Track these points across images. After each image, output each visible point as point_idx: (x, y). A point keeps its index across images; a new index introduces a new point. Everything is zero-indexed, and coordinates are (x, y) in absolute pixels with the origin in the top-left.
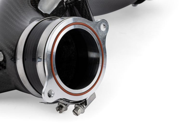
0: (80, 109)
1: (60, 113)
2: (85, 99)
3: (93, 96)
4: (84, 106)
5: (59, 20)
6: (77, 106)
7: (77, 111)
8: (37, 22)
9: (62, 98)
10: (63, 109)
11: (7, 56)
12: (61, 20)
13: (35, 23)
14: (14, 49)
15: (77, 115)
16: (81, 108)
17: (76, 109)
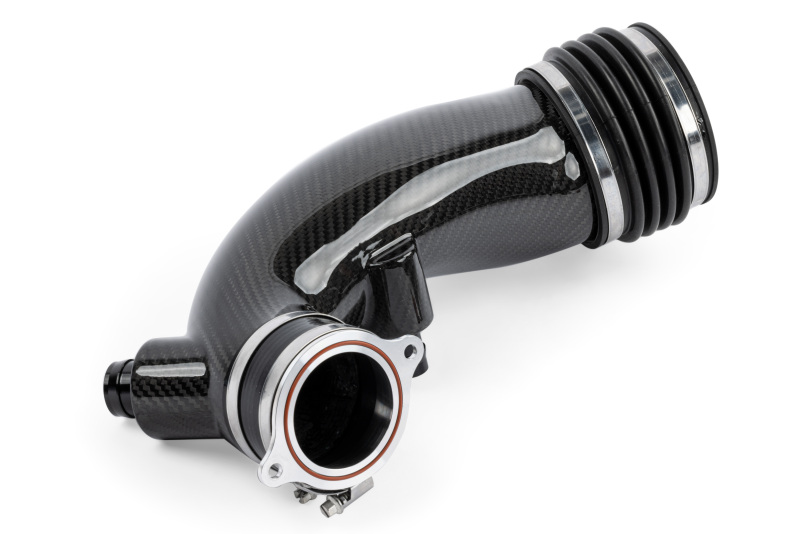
0: (334, 507)
1: (301, 502)
2: (349, 489)
3: (369, 485)
4: (345, 502)
5: (326, 328)
6: (330, 498)
7: (328, 508)
8: (289, 318)
9: (300, 481)
10: (309, 496)
11: (213, 374)
12: (330, 330)
13: (285, 318)
14: (228, 366)
15: (328, 516)
16: (336, 503)
17: (327, 504)
